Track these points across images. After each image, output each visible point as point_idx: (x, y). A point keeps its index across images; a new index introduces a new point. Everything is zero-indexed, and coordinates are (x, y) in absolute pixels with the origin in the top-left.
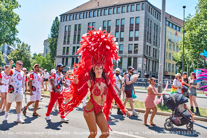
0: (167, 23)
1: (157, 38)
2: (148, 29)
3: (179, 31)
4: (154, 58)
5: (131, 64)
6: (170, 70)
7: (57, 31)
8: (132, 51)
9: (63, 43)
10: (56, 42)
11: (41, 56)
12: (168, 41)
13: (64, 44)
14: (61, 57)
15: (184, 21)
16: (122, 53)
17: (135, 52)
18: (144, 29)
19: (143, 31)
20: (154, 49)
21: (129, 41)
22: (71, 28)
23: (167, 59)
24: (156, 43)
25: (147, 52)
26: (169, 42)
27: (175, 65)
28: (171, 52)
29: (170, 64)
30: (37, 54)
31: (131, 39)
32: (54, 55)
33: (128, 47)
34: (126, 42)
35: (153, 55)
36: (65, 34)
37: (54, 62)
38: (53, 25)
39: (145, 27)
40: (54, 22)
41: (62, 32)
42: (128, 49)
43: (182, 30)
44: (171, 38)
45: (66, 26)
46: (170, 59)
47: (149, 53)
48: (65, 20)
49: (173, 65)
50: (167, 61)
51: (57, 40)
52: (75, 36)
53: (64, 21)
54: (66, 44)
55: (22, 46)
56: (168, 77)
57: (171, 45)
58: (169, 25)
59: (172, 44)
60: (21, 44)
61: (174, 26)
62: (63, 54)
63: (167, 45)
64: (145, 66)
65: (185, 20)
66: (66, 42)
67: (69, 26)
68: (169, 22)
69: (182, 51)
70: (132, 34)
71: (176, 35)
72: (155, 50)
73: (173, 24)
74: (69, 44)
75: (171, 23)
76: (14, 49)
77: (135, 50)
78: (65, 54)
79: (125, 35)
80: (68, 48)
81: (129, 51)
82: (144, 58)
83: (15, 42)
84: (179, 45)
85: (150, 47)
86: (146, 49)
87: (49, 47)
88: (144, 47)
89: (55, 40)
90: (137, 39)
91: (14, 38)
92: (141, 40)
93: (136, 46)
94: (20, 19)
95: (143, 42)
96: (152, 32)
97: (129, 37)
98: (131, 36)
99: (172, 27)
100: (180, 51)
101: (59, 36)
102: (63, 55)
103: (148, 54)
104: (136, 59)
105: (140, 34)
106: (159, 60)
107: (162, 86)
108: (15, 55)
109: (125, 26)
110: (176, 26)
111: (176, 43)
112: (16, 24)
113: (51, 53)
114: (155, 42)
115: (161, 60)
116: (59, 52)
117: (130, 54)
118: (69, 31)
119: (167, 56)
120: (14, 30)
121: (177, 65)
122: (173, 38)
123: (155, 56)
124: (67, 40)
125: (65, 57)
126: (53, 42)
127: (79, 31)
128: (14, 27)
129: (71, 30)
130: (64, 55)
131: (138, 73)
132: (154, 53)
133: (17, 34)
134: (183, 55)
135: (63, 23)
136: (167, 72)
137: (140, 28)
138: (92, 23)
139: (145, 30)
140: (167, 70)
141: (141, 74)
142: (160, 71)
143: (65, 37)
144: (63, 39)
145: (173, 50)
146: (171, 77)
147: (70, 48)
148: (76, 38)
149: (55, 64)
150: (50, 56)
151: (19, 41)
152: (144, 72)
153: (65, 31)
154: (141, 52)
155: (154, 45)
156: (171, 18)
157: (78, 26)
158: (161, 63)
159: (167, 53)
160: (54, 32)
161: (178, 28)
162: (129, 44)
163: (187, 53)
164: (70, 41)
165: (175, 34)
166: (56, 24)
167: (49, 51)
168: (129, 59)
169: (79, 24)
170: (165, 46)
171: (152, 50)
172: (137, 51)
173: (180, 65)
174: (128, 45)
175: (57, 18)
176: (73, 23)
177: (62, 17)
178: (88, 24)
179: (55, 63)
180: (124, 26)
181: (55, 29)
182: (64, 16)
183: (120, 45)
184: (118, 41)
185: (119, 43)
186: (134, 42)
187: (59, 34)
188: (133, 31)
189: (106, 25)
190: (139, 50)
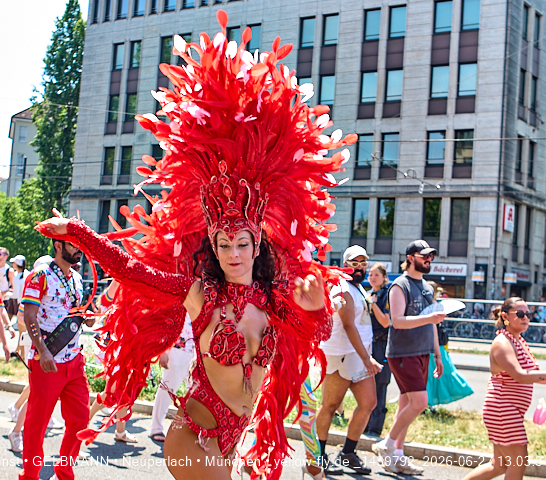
2: (525, 54)
5: (439, 229)
7: (75, 67)
8: (442, 165)
9: (102, 128)
10: (71, 124)
13: (107, 133)
14: (94, 197)
16: (394, 176)
17: (458, 169)
18: (502, 57)
19: (500, 66)
21: (429, 114)
22: (144, 52)
25: (519, 170)
31: (436, 106)
32: (60, 185)
33: (423, 147)
36: (112, 83)
38: (56, 38)
39: (509, 45)
40: (59, 26)
41: (100, 75)
42: (423, 157)
45: (116, 46)
47: (530, 175)
48: (113, 14)
51: (72, 113)
53: (106, 20)
54: (119, 130)
62: (102, 179)
64: (509, 239)
66: (120, 125)
67: (133, 43)
70: (445, 82)
77: (459, 161)
78: (115, 181)
79: (410, 85)
80: (127, 150)
81: (428, 166)
82: (503, 201)
85: (532, 144)
86: (514, 154)
87: (37, 148)
88: (505, 147)
89: (64, 112)
90: (466, 104)
92: (486, 111)
93: (464, 139)
95: (496, 118)
96: (542, 69)
97: (426, 97)
98: (438, 92)
101: (82, 95)
102: (101, 184)
103: (525, 180)
104: (464, 203)
105: (486, 79)
109: (408, 44)
113: (43, 175)
116: (85, 173)
117: (431, 182)
118: (133, 70)
124: (120, 114)
125: (112, 194)
126: (54, 125)
129: (143, 64)
130: (110, 184)
131: (474, 273)
135: (101, 27)
137: (482, 53)
139: (509, 62)
141: (490, 279)
143: (111, 96)
144: (103, 109)
147: (135, 150)
150: (38, 193)
152: (505, 271)
153: (115, 70)
154: (486, 168)
160: (60, 71)
162: (429, 132)
166: (71, 36)
167: (36, 166)
168: (431, 205)
172: (471, 165)
174: (424, 134)
175: (72, 5)
176: (149, 29)
180: (403, 43)
181: (64, 61)
183: (383, 135)
184: (373, 117)
185: (378, 125)
186: (453, 121)
187: (83, 83)
188: (448, 64)
189: (313, 37)
190: (475, 161)
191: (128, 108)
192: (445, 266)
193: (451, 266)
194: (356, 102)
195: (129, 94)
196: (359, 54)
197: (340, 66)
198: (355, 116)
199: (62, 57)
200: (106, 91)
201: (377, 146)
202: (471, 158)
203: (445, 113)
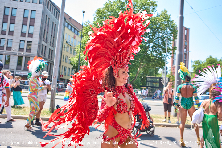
0: (66, 24)
1: (54, 38)
2: (45, 26)
3: (78, 34)
4: (49, 59)
5: (21, 64)
6: (66, 74)
8: (23, 49)
12: (65, 43)
15: (82, 26)
17: (20, 49)
18: (40, 26)
19: (39, 28)
20: (50, 49)
23: (63, 61)
24: (53, 44)
25: (42, 52)
26: (66, 45)
27: (71, 69)
28: (68, 55)
29: (66, 67)
31: (23, 35)
33: (19, 44)
34: (17, 37)
35: (49, 56)
39: (42, 24)
42: (19, 46)
43: (80, 34)
44: (69, 41)
46: (66, 62)
47: (45, 53)
49: (69, 68)
50: (63, 64)
56: (63, 81)
57: (68, 48)
58: (68, 27)
59: (70, 47)
61: (73, 29)
63: (64, 48)
65: (84, 25)
68: (68, 24)
69: (78, 54)
70: (26, 29)
71: (74, 39)
72: (51, 51)
73: (72, 26)
75: (70, 25)
77: (28, 48)
79: (17, 28)
81: (20, 48)
84: (76, 49)
85: (46, 47)
86: (41, 48)
88: (39, 47)
90: (30, 35)
92: (35, 38)
93: (29, 43)
95: (37, 40)
96: (49, 30)
97: (20, 32)
98: (24, 31)
99: (71, 29)
100: (77, 55)
103: (43, 54)
104: (28, 58)
105: (36, 30)
106: (54, 62)
107: (56, 90)
109: (17, 18)
110: (75, 29)
111: (73, 46)
114: (52, 42)
115: (56, 63)
117: (20, 52)
119: (63, 58)
121: (73, 69)
122: (71, 41)
123: (50, 57)
132: (49, 54)
134: (79, 60)
136: (62, 75)
137: (35, 24)
139: (41, 28)
140: (63, 74)
142: (54, 74)
145: (70, 53)
146: (66, 81)
155: (50, 45)
156: (71, 20)
158: (56, 65)
159: (64, 55)
161: (76, 31)
162: (21, 41)
163: (83, 58)
165: (73, 37)
170: (62, 47)
171: (48, 50)
172: (30, 49)
173: (75, 69)
174: (19, 41)
180: (15, 18)
186: (27, 39)
188: (26, 25)
190: (32, 49)
192: (23, 73)
193: (24, 73)
202: (31, 48)
203: (25, 36)
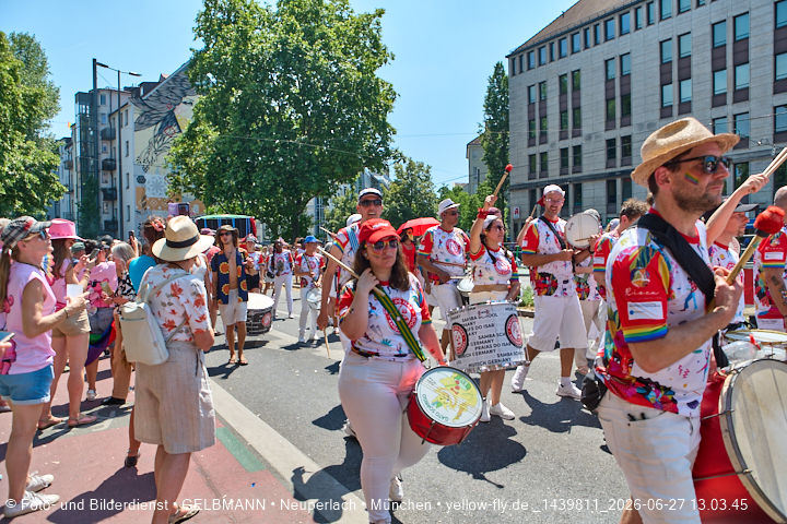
7: (503, 106)
9: (526, 143)
10: (505, 144)
11: (462, 193)
13: (529, 146)
14: (525, 188)
22: (549, 88)
30: (450, 189)
36: (529, 112)
37: (504, 206)
38: (490, 90)
40: (492, 81)
41: (521, 108)
45: (529, 88)
48: (525, 67)
51: (505, 136)
52: (563, 112)
53: (521, 72)
54: (537, 143)
55: (408, 169)
60: (404, 166)
62: (529, 176)
66: (537, 139)
67: (540, 84)
74: (546, 142)
76: (386, 182)
78: (538, 176)
80: (543, 155)
83: (390, 162)
87: (485, 162)
89: (500, 136)
91: (387, 149)
94: (395, 94)
101: (510, 123)
102: (529, 179)
108: (392, 200)
112: (387, 108)
113: (491, 178)
116: (518, 174)
118: (543, 101)
120: (383, 127)
124: (537, 132)
125: (537, 185)
126: (494, 146)
127: (576, 93)
128: (384, 119)
129: (549, 96)
130: (535, 179)
133: (393, 137)
135: (519, 77)
138: (618, 59)
143: (530, 121)
144: (525, 131)
147: (549, 154)
148: (566, 122)
149: (509, 213)
151: (399, 157)
153: (531, 104)
157: (569, 80)
160: (494, 111)
164: (549, 131)
166: (499, 88)
167: (486, 172)
169: (573, 73)
175: (499, 67)
176: (551, 72)
177: (513, 60)
178: (603, 63)
179: (506, 209)
181: (496, 104)
182: (521, 57)
183: (735, 116)
184: (725, 104)
185: (730, 109)
187: (510, 116)
189: (671, 54)
191: (541, 127)
194: (710, 95)
195: (541, 118)
196: (710, 59)
197: (695, 71)
198: (710, 106)
199: (495, 101)
200: (526, 118)
201: (731, 126)
